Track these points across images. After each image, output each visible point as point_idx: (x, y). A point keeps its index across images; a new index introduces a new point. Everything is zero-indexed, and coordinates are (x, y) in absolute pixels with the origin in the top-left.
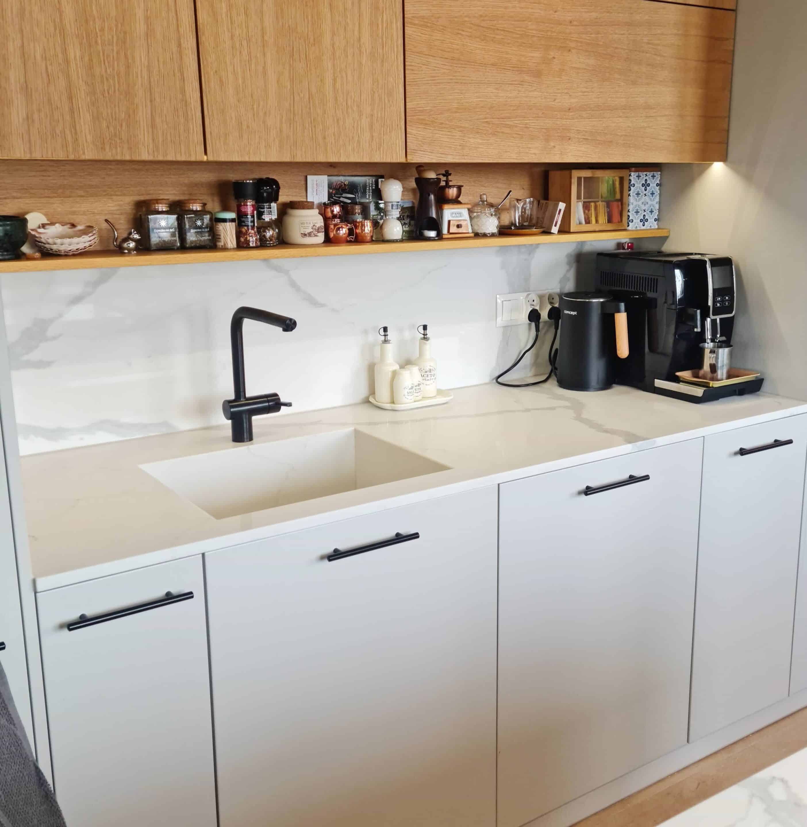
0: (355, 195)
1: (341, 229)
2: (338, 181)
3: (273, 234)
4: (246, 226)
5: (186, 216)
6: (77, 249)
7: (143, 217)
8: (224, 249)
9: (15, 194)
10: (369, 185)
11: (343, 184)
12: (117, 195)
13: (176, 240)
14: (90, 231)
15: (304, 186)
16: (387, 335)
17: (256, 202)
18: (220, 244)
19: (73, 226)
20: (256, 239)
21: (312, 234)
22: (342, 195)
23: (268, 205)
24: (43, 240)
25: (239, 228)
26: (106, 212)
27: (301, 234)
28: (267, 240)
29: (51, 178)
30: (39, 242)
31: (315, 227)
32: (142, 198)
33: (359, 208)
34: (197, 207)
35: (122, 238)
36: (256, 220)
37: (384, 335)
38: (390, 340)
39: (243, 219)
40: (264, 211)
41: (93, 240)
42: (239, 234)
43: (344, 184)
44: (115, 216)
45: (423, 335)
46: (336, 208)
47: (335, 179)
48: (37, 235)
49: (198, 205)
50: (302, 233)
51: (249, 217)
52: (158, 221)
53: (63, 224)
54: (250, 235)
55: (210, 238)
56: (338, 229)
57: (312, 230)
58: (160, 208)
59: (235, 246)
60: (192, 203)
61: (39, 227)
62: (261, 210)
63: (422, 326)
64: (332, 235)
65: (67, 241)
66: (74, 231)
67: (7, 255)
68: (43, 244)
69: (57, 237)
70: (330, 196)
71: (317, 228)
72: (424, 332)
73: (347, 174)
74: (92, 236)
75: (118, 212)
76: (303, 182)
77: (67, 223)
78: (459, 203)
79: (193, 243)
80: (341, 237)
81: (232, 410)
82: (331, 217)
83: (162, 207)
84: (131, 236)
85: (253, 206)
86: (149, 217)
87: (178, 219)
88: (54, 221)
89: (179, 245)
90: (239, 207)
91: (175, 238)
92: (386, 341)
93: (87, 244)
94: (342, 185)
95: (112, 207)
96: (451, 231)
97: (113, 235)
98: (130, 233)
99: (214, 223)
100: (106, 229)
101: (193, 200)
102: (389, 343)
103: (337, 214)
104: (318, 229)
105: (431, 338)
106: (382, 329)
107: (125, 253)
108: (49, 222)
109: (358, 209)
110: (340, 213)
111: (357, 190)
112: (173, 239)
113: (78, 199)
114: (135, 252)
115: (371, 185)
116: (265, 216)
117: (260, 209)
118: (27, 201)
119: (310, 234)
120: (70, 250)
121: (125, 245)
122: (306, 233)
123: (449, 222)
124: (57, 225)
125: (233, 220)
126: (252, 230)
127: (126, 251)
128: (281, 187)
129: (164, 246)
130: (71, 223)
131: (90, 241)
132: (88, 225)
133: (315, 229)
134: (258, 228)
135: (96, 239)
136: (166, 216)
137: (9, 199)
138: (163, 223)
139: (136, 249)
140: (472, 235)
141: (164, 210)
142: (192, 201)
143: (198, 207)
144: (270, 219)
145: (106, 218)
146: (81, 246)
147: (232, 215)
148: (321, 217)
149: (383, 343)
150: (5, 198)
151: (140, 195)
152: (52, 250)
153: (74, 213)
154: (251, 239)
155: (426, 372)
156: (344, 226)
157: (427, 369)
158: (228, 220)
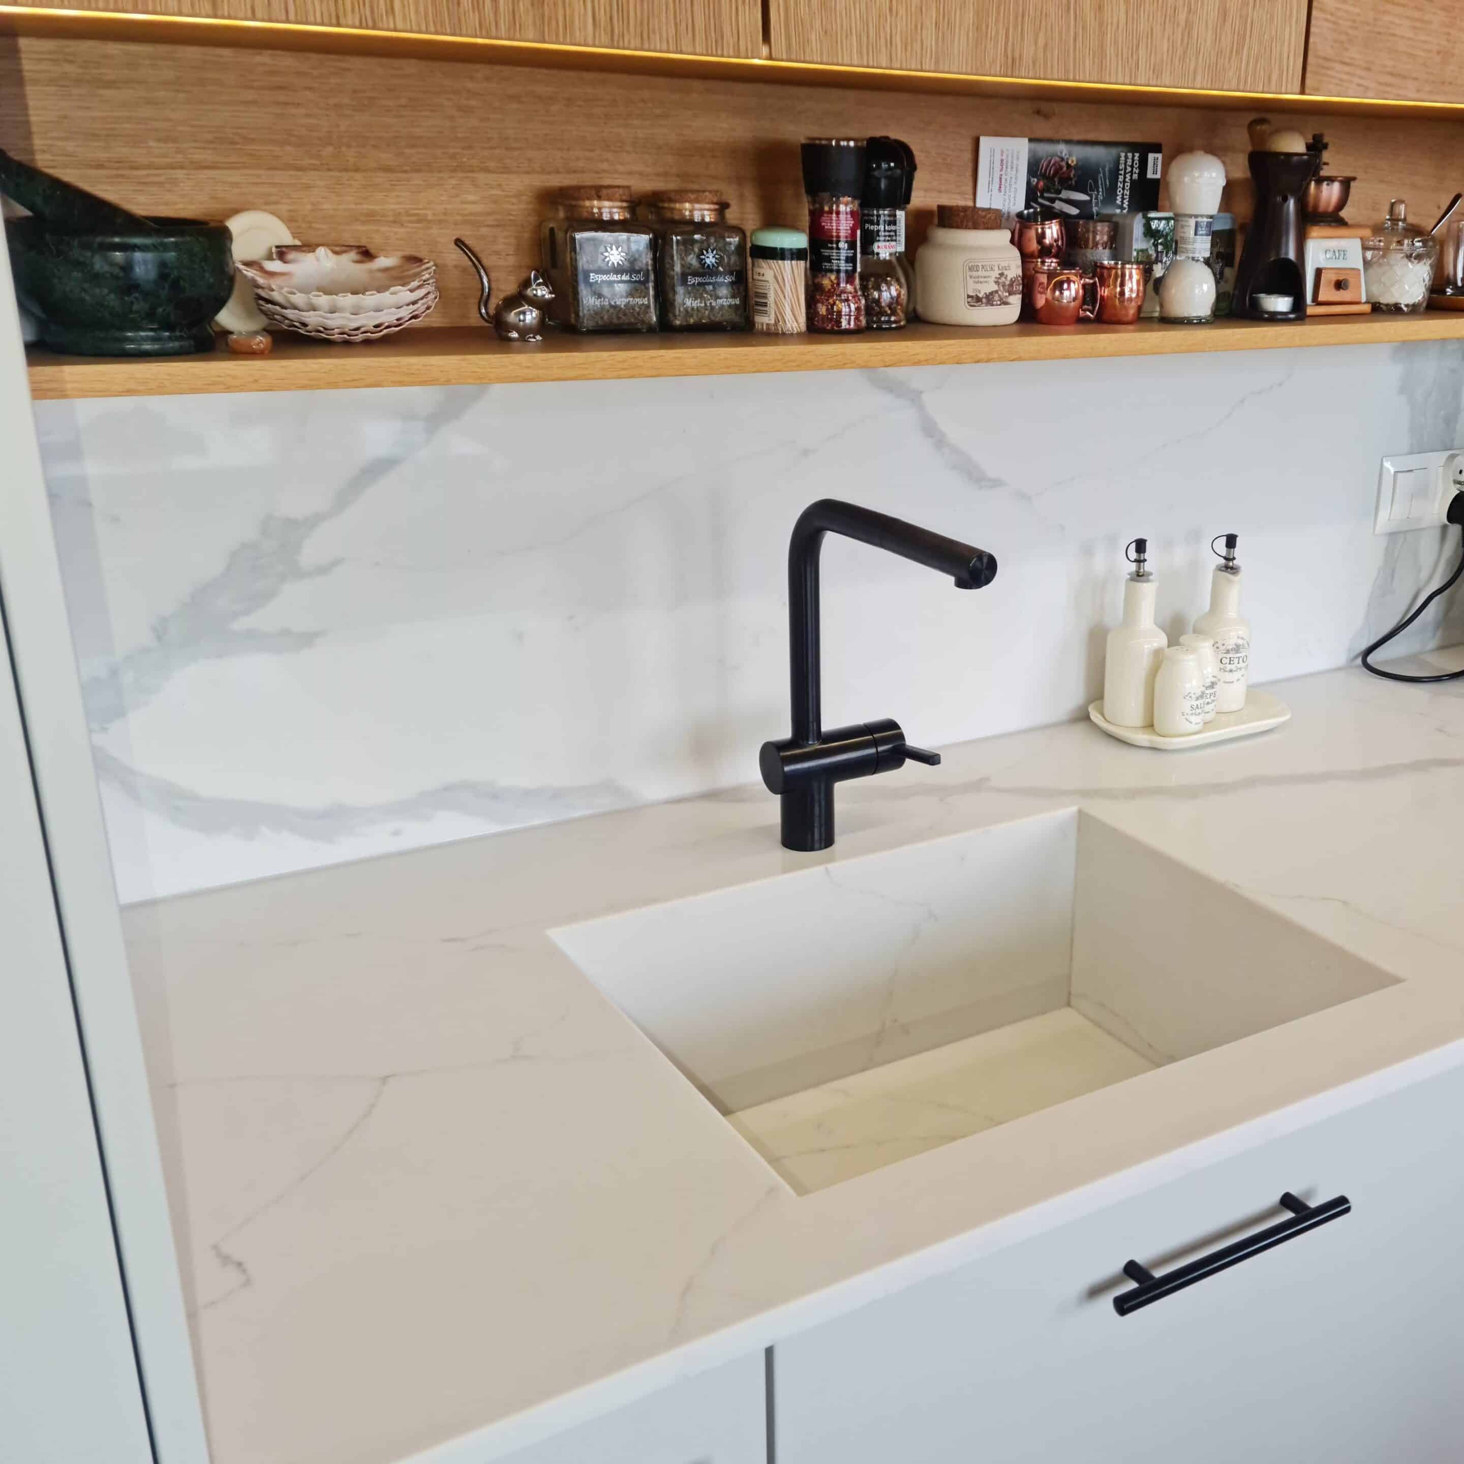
0: (1091, 196)
1: (1065, 286)
2: (1052, 156)
3: (899, 295)
4: (831, 271)
5: (674, 238)
6: (376, 326)
7: (560, 235)
8: (774, 336)
9: (199, 156)
10: (1126, 169)
11: (1064, 164)
12: (487, 170)
13: (648, 307)
14: (413, 271)
15: (970, 165)
16: (1145, 560)
17: (861, 206)
18: (763, 321)
19: (366, 254)
20: (858, 309)
21: (996, 298)
22: (1060, 193)
23: (889, 216)
24: (276, 296)
25: (814, 276)
26: (459, 218)
27: (969, 296)
28: (883, 313)
29: (302, 111)
30: (268, 301)
31: (1003, 279)
32: (556, 181)
33: (1106, 229)
34: (704, 213)
35: (502, 296)
36: (859, 256)
37: (1136, 561)
38: (1150, 574)
39: (826, 252)
40: (878, 231)
41: (422, 299)
42: (814, 294)
43: (1067, 163)
44: (484, 231)
45: (1225, 558)
46: (1050, 228)
47: (1044, 149)
48: (261, 281)
49: (707, 206)
50: (971, 294)
51: (843, 245)
52: (602, 249)
53: (337, 249)
54: (844, 296)
55: (737, 301)
56: (1059, 286)
57: (995, 288)
58: (604, 210)
59: (803, 327)
60: (690, 202)
61: (270, 258)
62: (872, 227)
63: (1225, 538)
64: (1040, 301)
65: (347, 300)
66: (371, 271)
67: (170, 339)
68: (277, 308)
69: (319, 289)
70: (1031, 195)
71: (1008, 283)
72: (1228, 553)
73: (1076, 137)
74: (419, 287)
75: (490, 220)
76: (968, 156)
77: (351, 247)
78: (1342, 223)
79: (692, 316)
80: (1066, 308)
81: (787, 769)
82: (1036, 253)
83: (611, 210)
84: (529, 292)
85: (852, 213)
86: (578, 236)
87: (653, 246)
88: (312, 238)
89: (654, 319)
90: (816, 216)
91: (645, 301)
92: (1139, 576)
93: (405, 313)
94: (1061, 168)
95: (473, 203)
96: (1321, 298)
97: (480, 286)
98: (527, 283)
99: (749, 260)
100: (456, 267)
101: (692, 191)
102: (1148, 581)
103: (1051, 246)
104: (1011, 285)
105: (1243, 569)
106: (1134, 545)
107: (511, 340)
108: (298, 243)
109: (1102, 233)
110: (1060, 243)
111: (1096, 182)
112: (640, 301)
113: (380, 178)
114: (539, 338)
115: (1129, 169)
116: (880, 244)
117: (867, 226)
118: (234, 176)
119: (989, 299)
120: (357, 329)
121: (512, 317)
122: (980, 296)
123: (1319, 272)
124: (321, 251)
125: (798, 254)
126: (847, 282)
127: (515, 335)
128: (918, 166)
129: (615, 321)
130: (359, 247)
131: (414, 303)
132: (407, 253)
133: (1003, 286)
134: (863, 277)
135: (431, 296)
136: (624, 236)
137: (182, 168)
138: (615, 257)
139: (542, 328)
140: (1367, 308)
141: (616, 217)
142: (692, 196)
143: (706, 213)
144: (891, 254)
145: (457, 234)
146: (387, 317)
147: (798, 240)
148: (1016, 253)
149: (1132, 579)
150: (172, 167)
151: (549, 173)
152: (305, 325)
153: (371, 217)
154: (845, 310)
155: (1228, 652)
156: (1073, 278)
157: (1231, 644)
158: (788, 254)
